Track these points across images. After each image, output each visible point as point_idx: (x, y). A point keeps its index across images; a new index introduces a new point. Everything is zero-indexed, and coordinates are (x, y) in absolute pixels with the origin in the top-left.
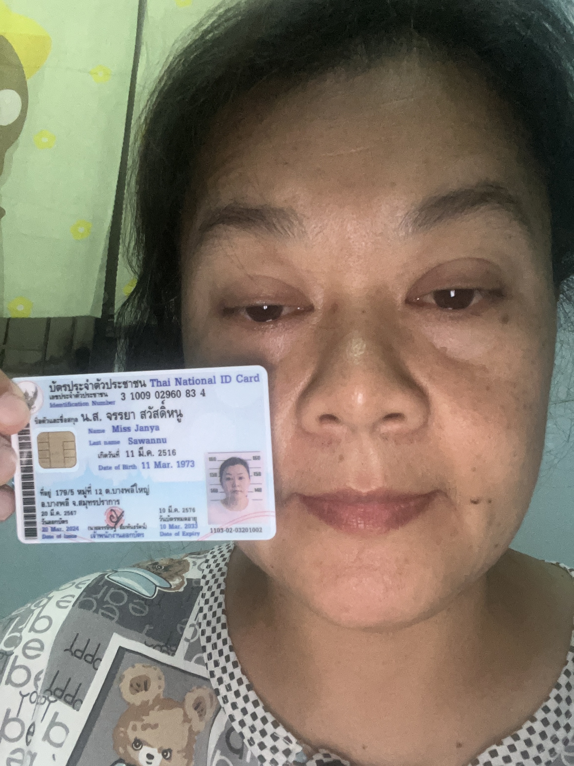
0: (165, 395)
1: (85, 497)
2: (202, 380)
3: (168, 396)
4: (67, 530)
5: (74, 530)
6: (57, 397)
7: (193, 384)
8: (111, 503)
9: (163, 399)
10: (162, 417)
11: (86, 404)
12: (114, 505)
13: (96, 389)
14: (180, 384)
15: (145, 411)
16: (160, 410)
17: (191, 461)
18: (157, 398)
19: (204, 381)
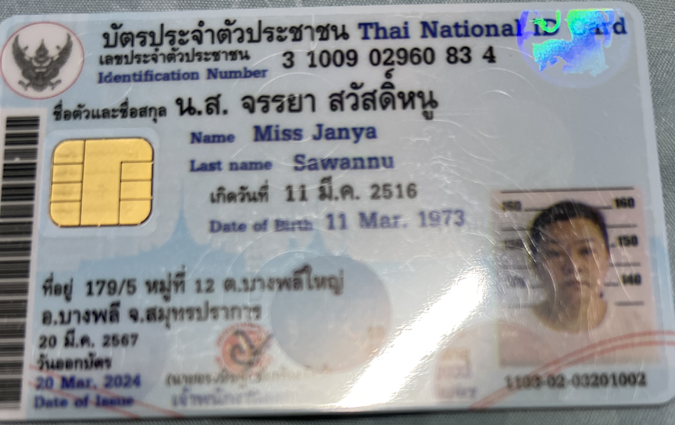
0: (395, 58)
1: (167, 298)
2: (488, 27)
3: (402, 61)
4: (107, 385)
5: (126, 385)
6: (119, 59)
7: (467, 35)
8: (236, 313)
9: (388, 68)
10: (384, 107)
11: (194, 76)
12: (244, 319)
13: (221, 42)
14: (434, 35)
15: (343, 92)
16: (380, 92)
17: (457, 211)
18: (374, 64)
19: (492, 31)
